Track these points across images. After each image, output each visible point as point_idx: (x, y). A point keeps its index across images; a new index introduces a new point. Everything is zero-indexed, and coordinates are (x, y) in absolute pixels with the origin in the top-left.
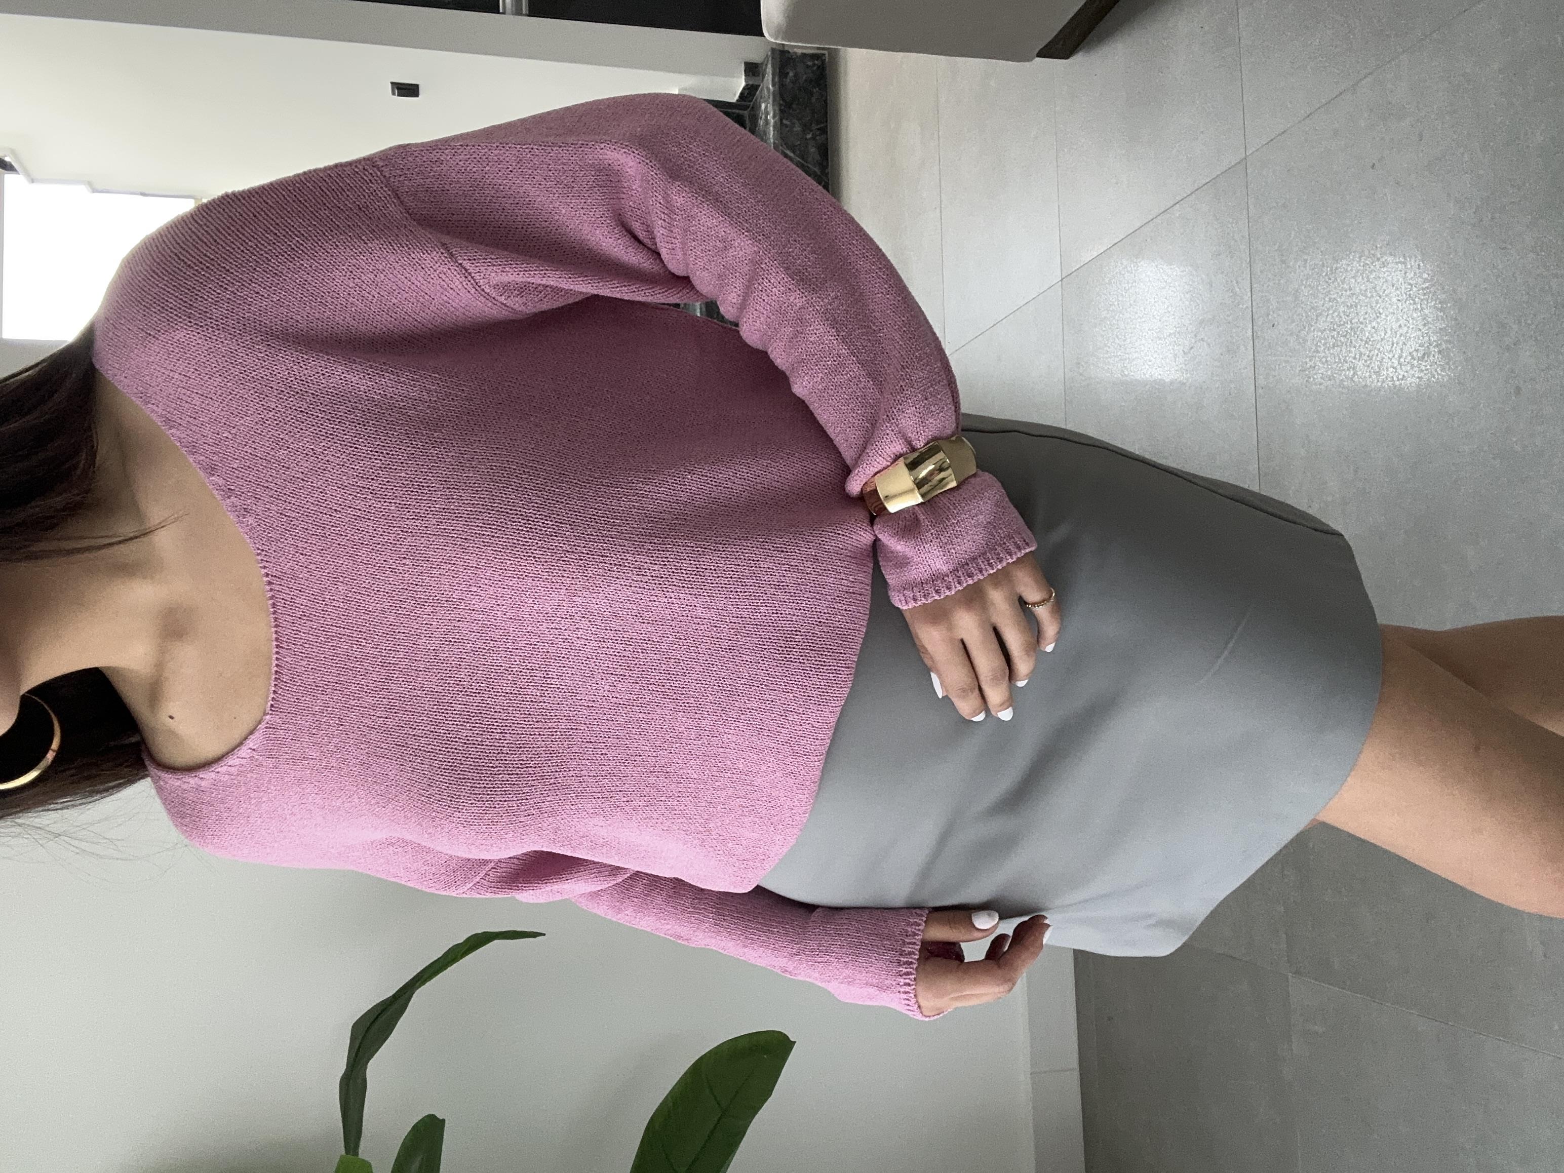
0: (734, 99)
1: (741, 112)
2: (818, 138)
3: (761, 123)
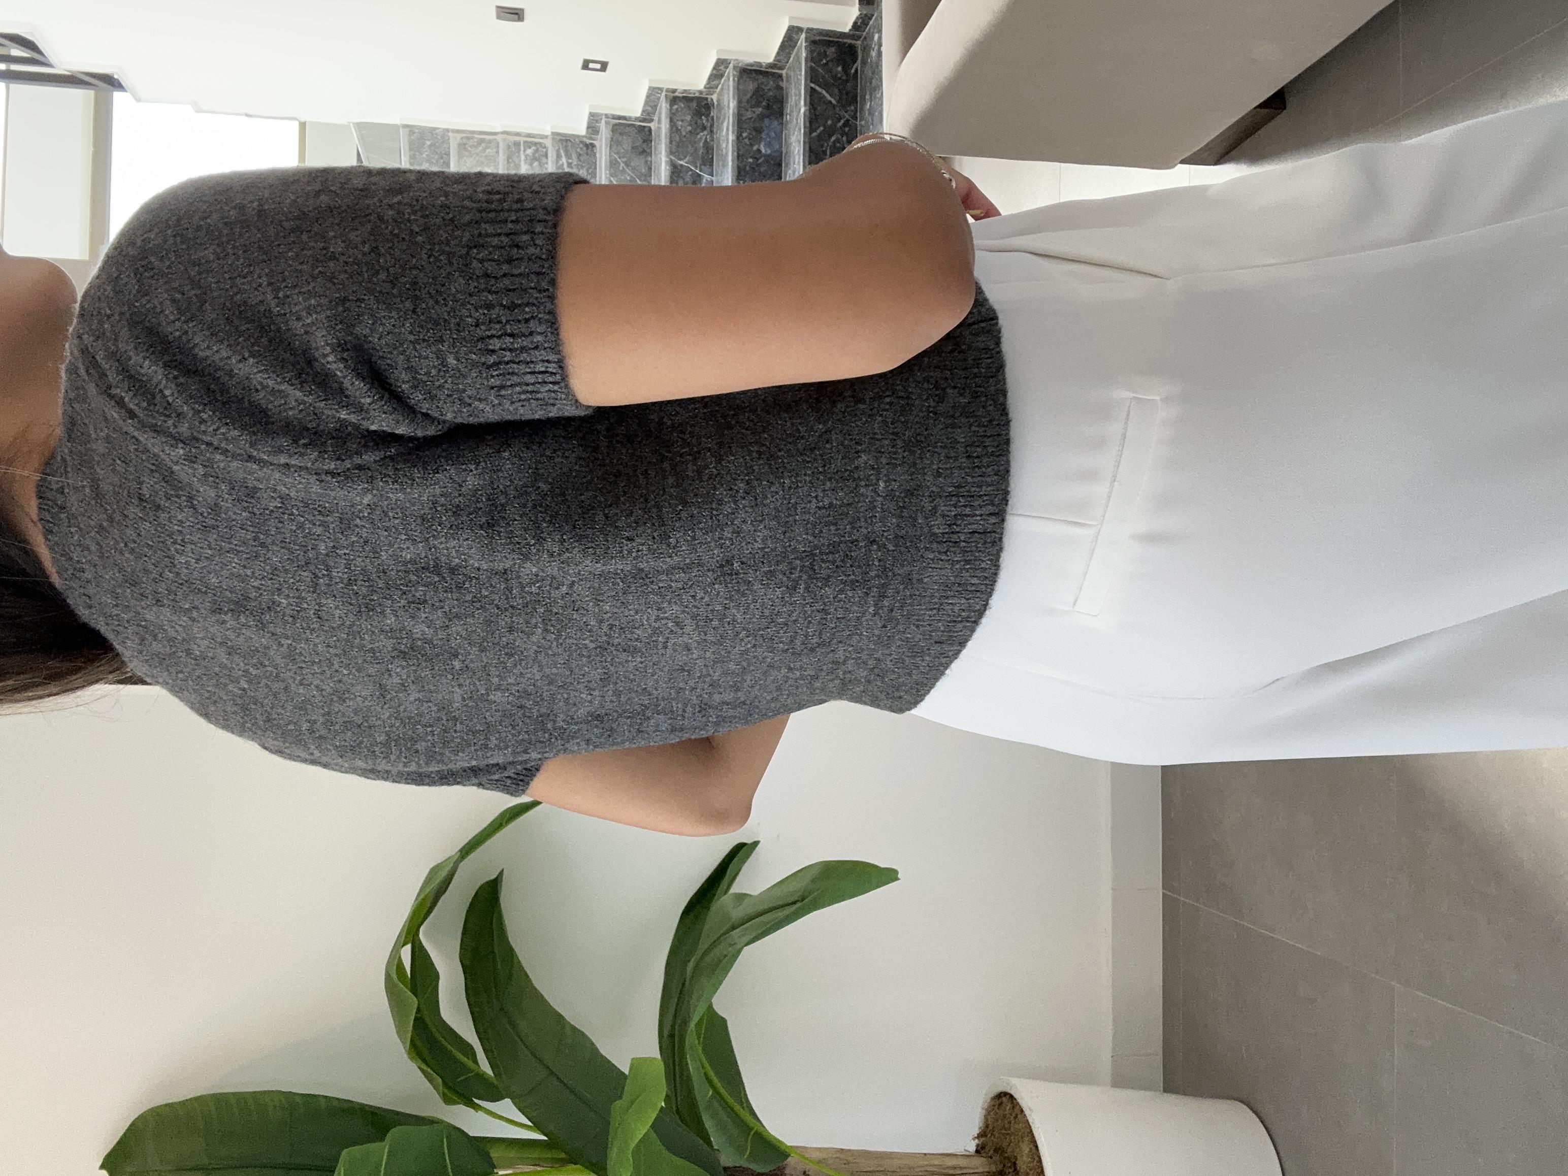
0: (847, 28)
1: (853, 42)
3: (874, 54)
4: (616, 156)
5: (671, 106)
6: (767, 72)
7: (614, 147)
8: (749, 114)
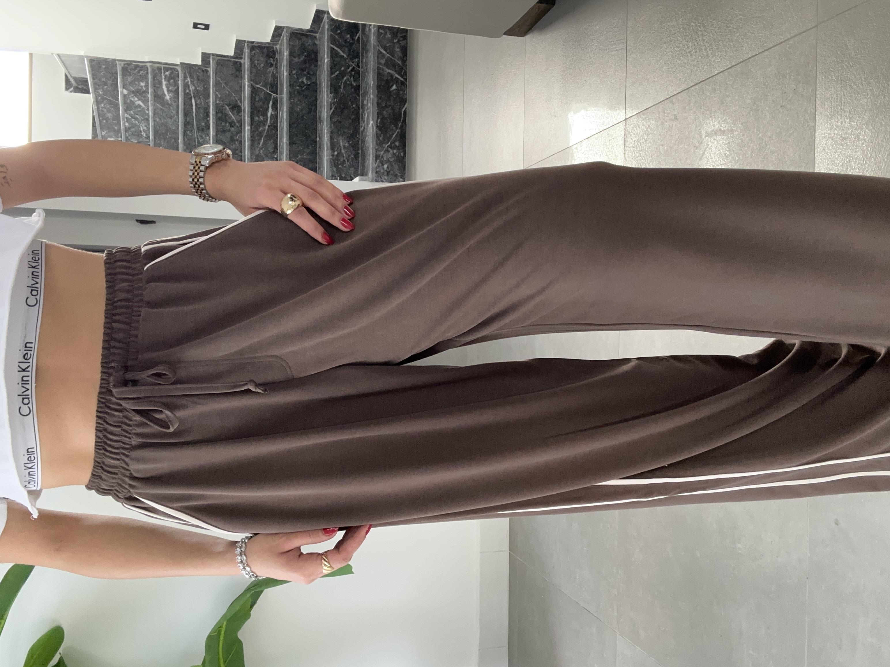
2: (401, 42)
4: (219, 79)
5: (251, 51)
6: (307, 35)
7: (218, 74)
8: (296, 60)
